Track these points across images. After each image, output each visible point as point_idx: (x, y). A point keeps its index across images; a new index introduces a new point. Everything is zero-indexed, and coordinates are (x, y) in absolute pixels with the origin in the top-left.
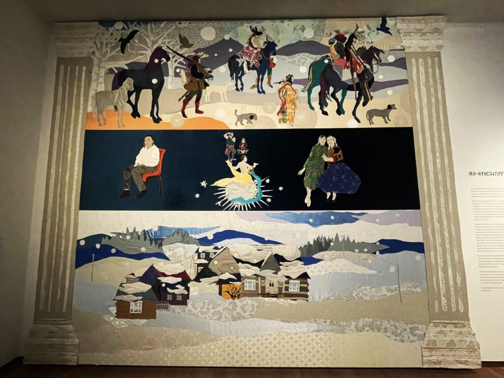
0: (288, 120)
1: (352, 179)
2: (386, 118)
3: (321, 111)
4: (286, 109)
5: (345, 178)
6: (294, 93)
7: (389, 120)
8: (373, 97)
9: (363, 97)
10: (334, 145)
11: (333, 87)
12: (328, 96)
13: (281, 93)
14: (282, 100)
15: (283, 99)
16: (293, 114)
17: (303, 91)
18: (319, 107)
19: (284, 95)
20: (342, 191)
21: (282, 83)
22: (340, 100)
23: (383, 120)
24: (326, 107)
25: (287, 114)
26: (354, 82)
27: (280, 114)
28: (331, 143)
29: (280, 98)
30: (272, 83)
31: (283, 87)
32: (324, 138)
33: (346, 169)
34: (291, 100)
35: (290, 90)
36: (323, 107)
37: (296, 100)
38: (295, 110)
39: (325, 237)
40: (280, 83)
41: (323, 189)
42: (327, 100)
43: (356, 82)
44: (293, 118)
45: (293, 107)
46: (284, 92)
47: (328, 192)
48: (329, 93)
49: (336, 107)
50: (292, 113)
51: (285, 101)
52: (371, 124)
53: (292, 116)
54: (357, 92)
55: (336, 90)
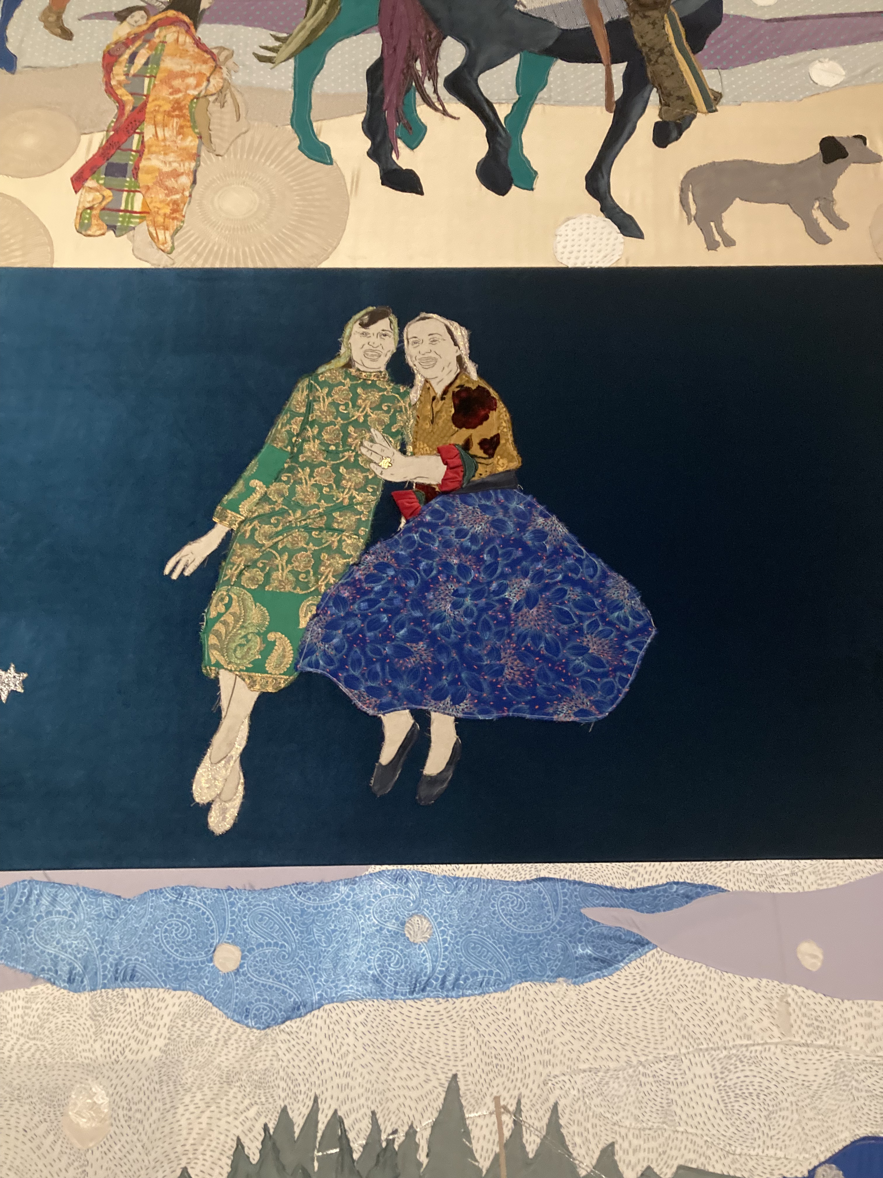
0: (145, 213)
1: (586, 606)
2: (817, 214)
3: (373, 169)
4: (140, 152)
5: (530, 600)
6: (206, 69)
7: (841, 225)
8: (718, 97)
9: (654, 97)
10: (455, 368)
11: (459, 38)
12: (428, 86)
13: (119, 71)
14: (121, 106)
15: (127, 98)
16: (185, 180)
17: (262, 59)
18: (367, 144)
19: (140, 75)
20: (499, 705)
21: (138, 15)
22: (503, 111)
23: (798, 223)
24: (412, 145)
25: (144, 178)
26: (600, 17)
27: (90, 183)
28: (430, 362)
29: (110, 91)
30: (69, 20)
31: (137, 36)
32: (383, 324)
33: (541, 535)
34: (177, 106)
35: (183, 53)
36: (393, 148)
37: (214, 108)
38: (197, 157)
39: (337, 1121)
40: (121, 16)
41: (351, 682)
42: (423, 111)
43: (607, 19)
44: (176, 208)
45: (191, 142)
46: (140, 61)
47: (387, 707)
48: (432, 71)
49: (481, 149)
50: (176, 174)
51: (140, 111)
52: (712, 246)
53: (171, 191)
54: (619, 69)
55: (482, 59)
